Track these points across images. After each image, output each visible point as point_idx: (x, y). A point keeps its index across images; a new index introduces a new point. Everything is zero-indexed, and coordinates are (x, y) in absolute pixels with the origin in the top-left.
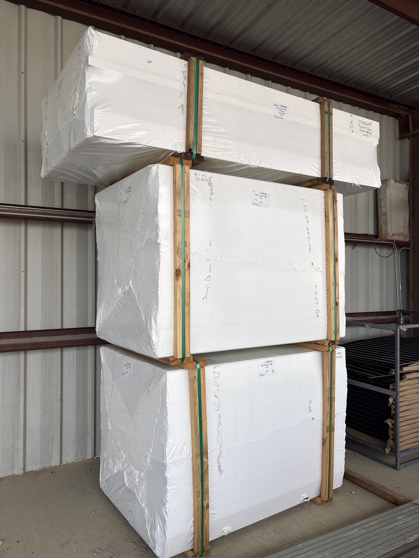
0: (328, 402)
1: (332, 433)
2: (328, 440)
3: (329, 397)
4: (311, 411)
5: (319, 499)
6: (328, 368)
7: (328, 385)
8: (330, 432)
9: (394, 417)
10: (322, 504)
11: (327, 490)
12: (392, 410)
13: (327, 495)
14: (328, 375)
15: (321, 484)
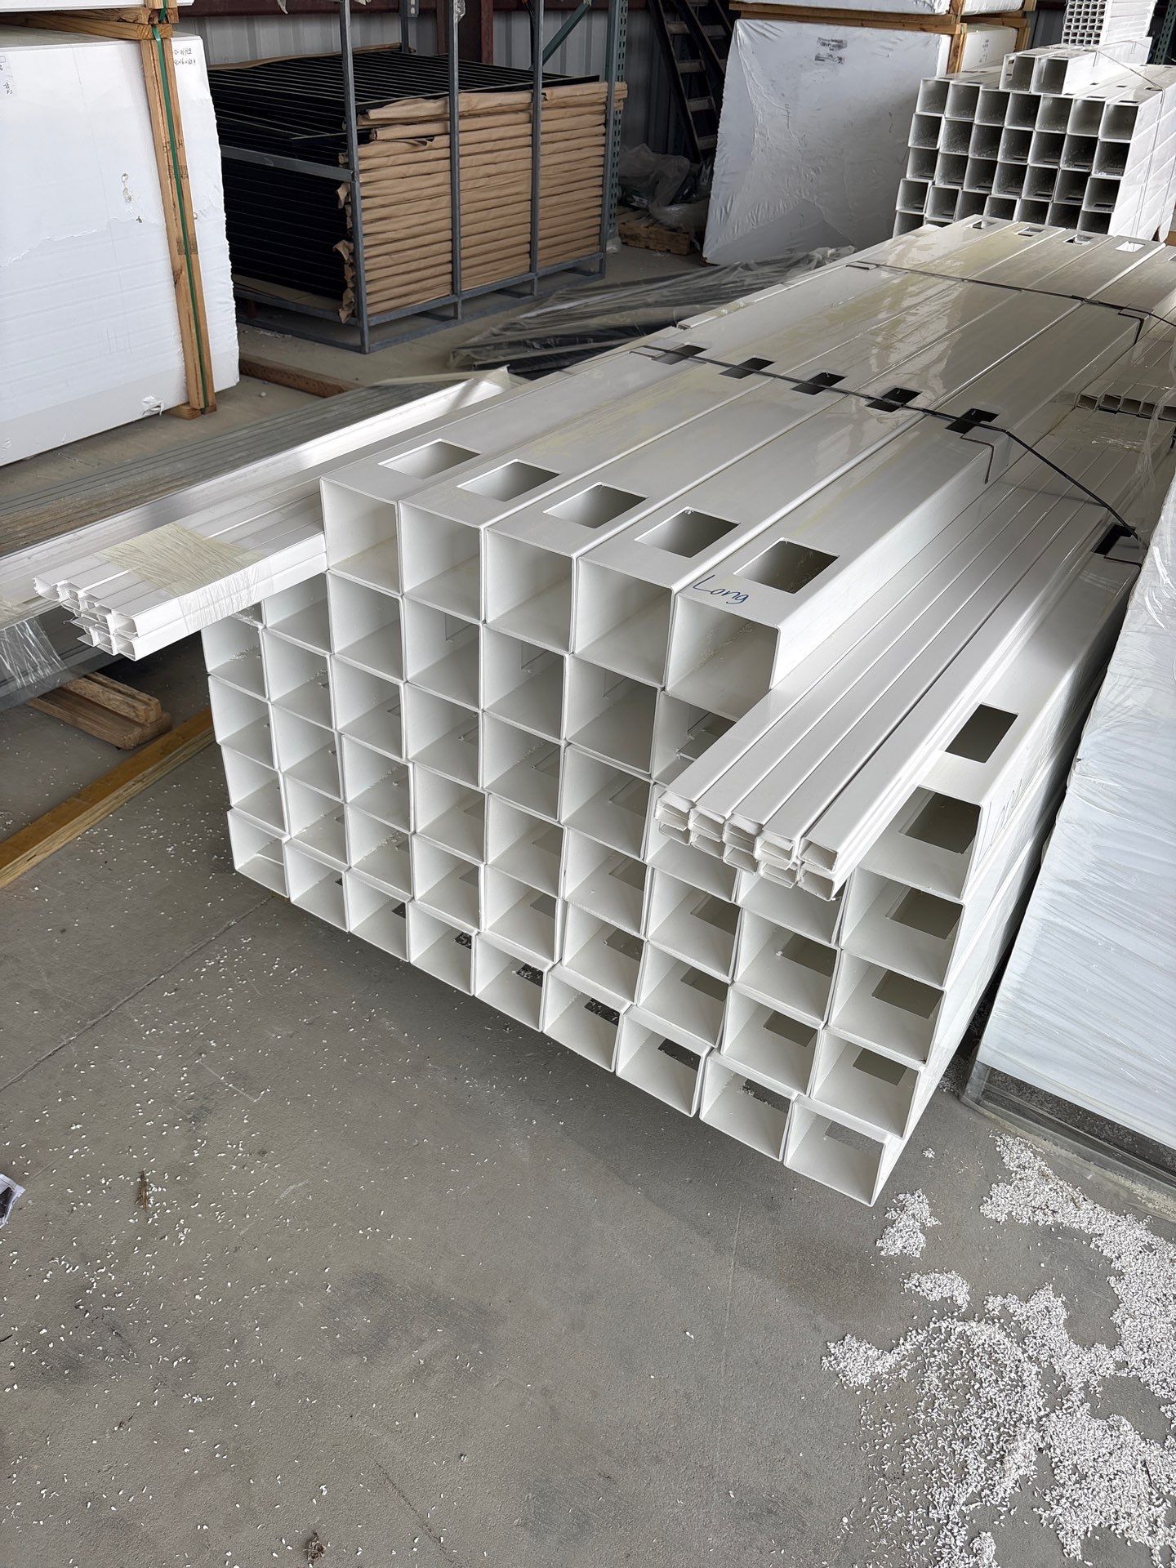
0: (170, 177)
1: (193, 256)
2: (185, 274)
3: (172, 164)
4: (130, 198)
5: (186, 408)
6: (156, 87)
7: (163, 134)
8: (186, 253)
9: (350, 236)
10: (193, 417)
11: (200, 386)
12: (349, 220)
13: (201, 395)
14: (158, 105)
15: (186, 375)
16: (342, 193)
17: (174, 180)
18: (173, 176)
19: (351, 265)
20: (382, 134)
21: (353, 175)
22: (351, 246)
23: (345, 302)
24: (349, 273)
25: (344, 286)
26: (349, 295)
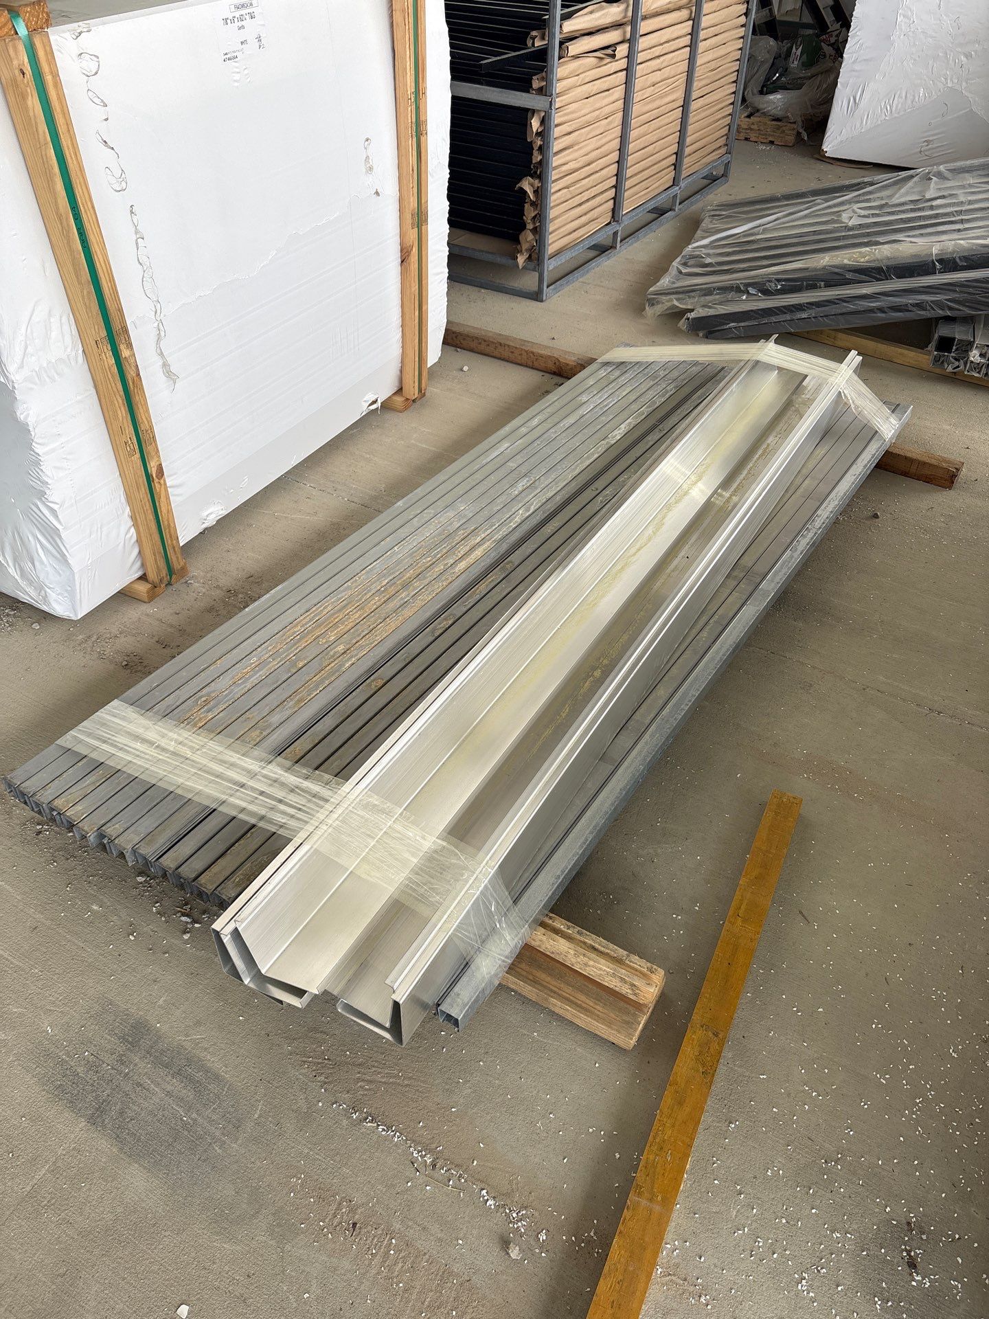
0: (412, 137)
1: (423, 227)
2: (415, 250)
3: (414, 120)
4: (371, 169)
5: (399, 399)
7: (409, 83)
8: (418, 227)
9: (539, 172)
10: (406, 408)
11: (417, 373)
12: (535, 153)
13: (417, 384)
15: (402, 362)
16: (535, 124)
17: (415, 139)
18: (414, 134)
19: (533, 204)
20: (574, 48)
21: (551, 102)
22: (537, 183)
23: (525, 246)
24: (529, 213)
25: (523, 227)
26: (527, 238)
